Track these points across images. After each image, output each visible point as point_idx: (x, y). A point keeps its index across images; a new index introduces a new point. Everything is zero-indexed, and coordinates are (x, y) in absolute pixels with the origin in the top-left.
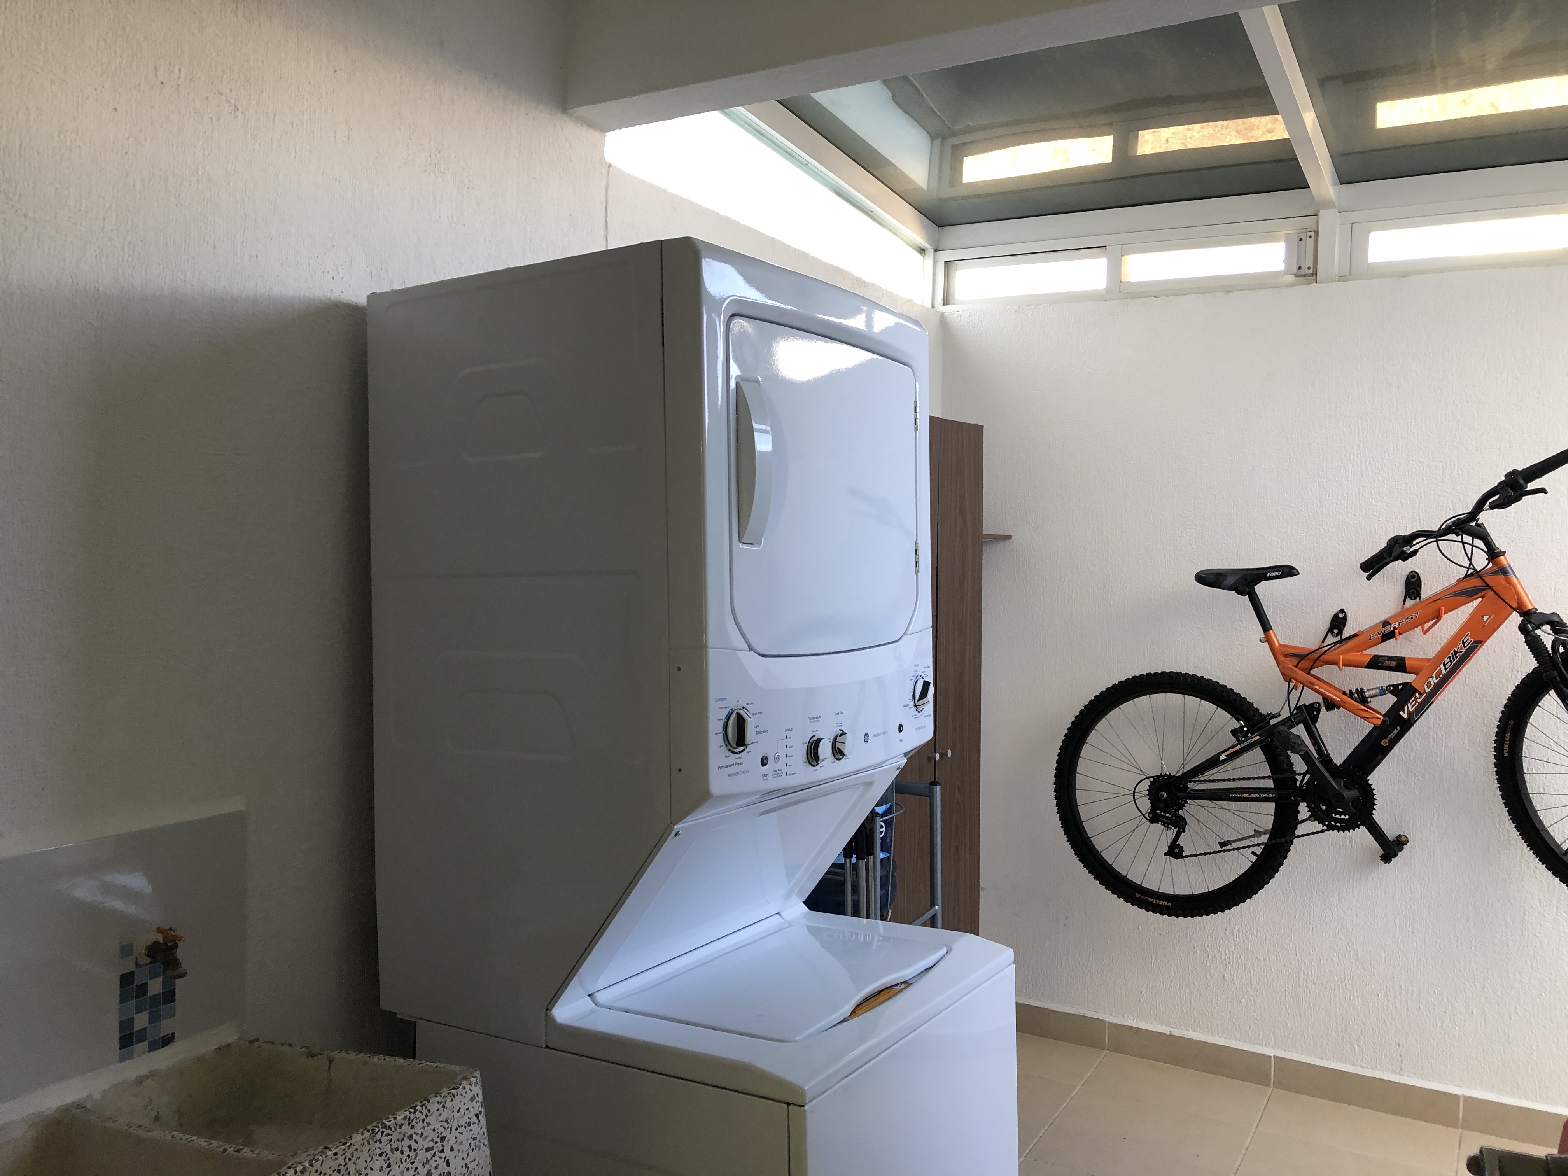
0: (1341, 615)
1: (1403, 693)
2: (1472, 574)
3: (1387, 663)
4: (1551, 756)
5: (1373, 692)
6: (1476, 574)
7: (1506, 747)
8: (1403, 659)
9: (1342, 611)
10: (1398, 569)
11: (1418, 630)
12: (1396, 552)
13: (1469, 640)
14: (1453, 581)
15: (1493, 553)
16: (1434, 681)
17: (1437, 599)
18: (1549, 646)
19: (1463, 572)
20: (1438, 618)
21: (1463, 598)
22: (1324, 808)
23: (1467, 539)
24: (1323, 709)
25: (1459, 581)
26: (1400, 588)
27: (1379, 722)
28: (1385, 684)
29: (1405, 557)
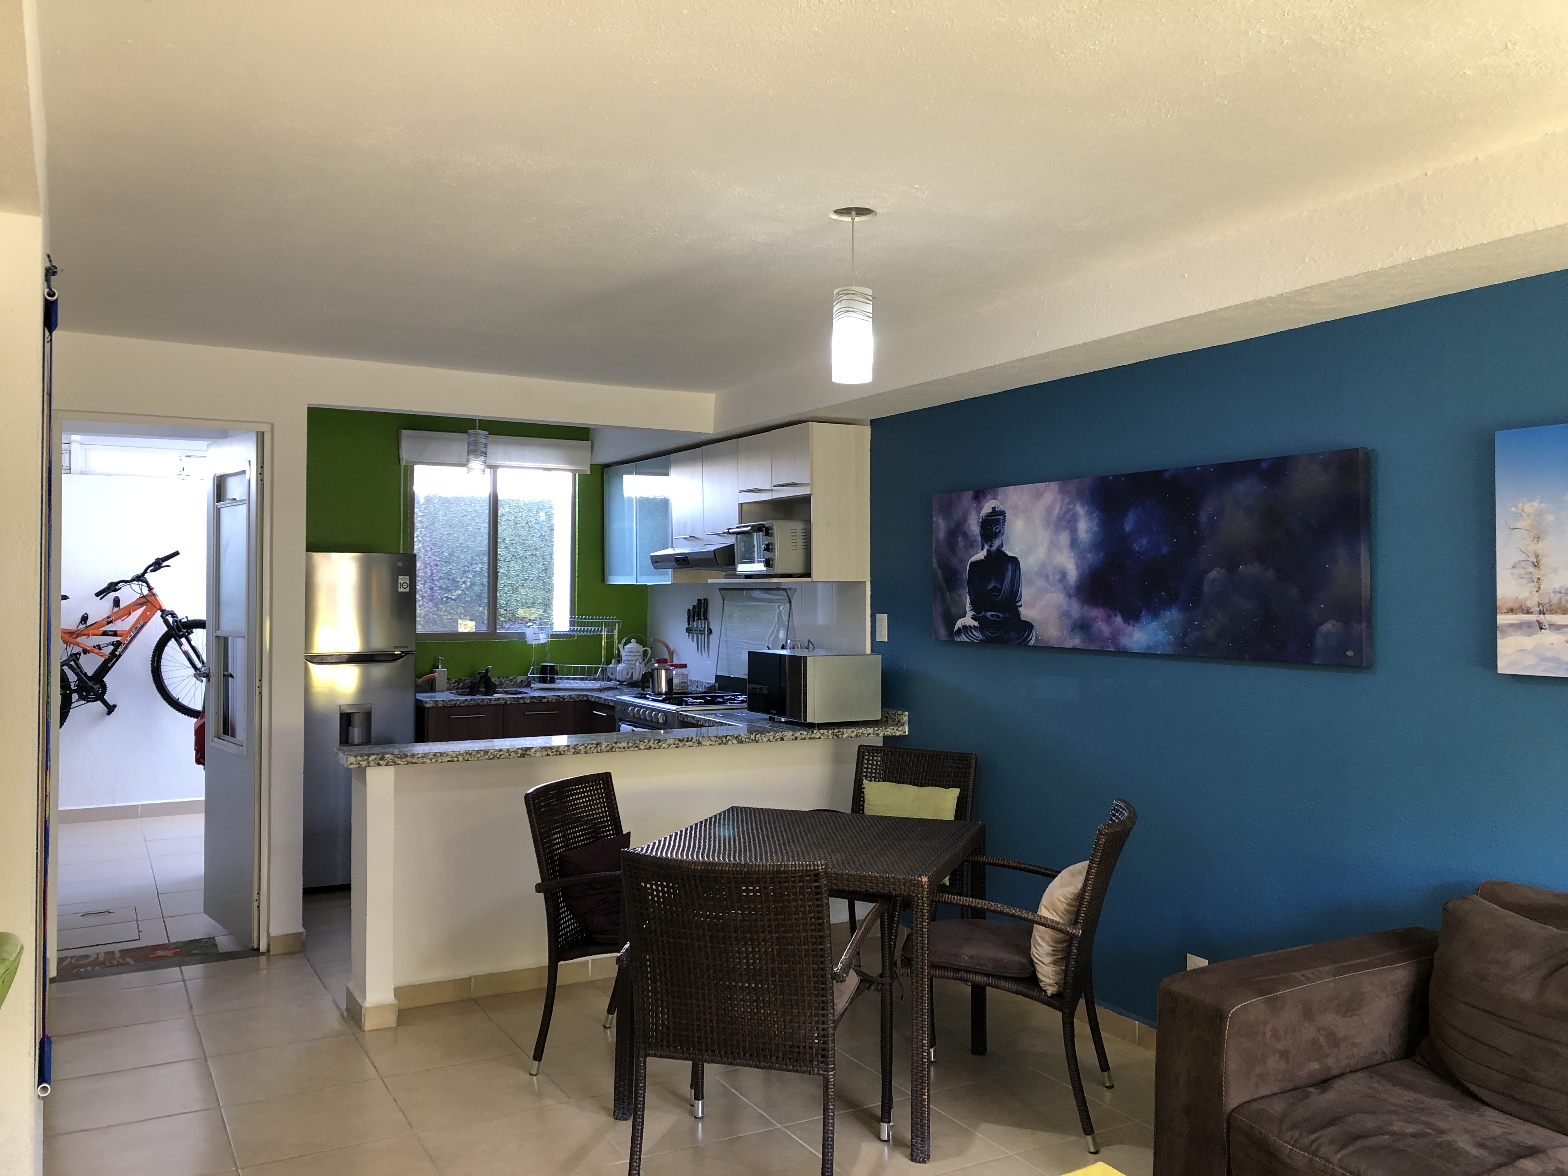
0: (86, 616)
1: (117, 645)
2: (142, 597)
3: (110, 633)
4: (171, 664)
5: (104, 646)
6: (144, 597)
7: (155, 663)
8: (116, 631)
9: (86, 614)
10: (112, 595)
11: (120, 620)
12: (112, 588)
13: (142, 622)
14: (135, 599)
15: (150, 589)
16: (129, 639)
17: (130, 606)
18: (171, 623)
19: (138, 596)
20: (130, 614)
21: (140, 606)
22: (85, 694)
23: (140, 583)
24: (82, 654)
25: (137, 599)
26: (111, 603)
27: (107, 657)
28: (109, 642)
29: (116, 590)
